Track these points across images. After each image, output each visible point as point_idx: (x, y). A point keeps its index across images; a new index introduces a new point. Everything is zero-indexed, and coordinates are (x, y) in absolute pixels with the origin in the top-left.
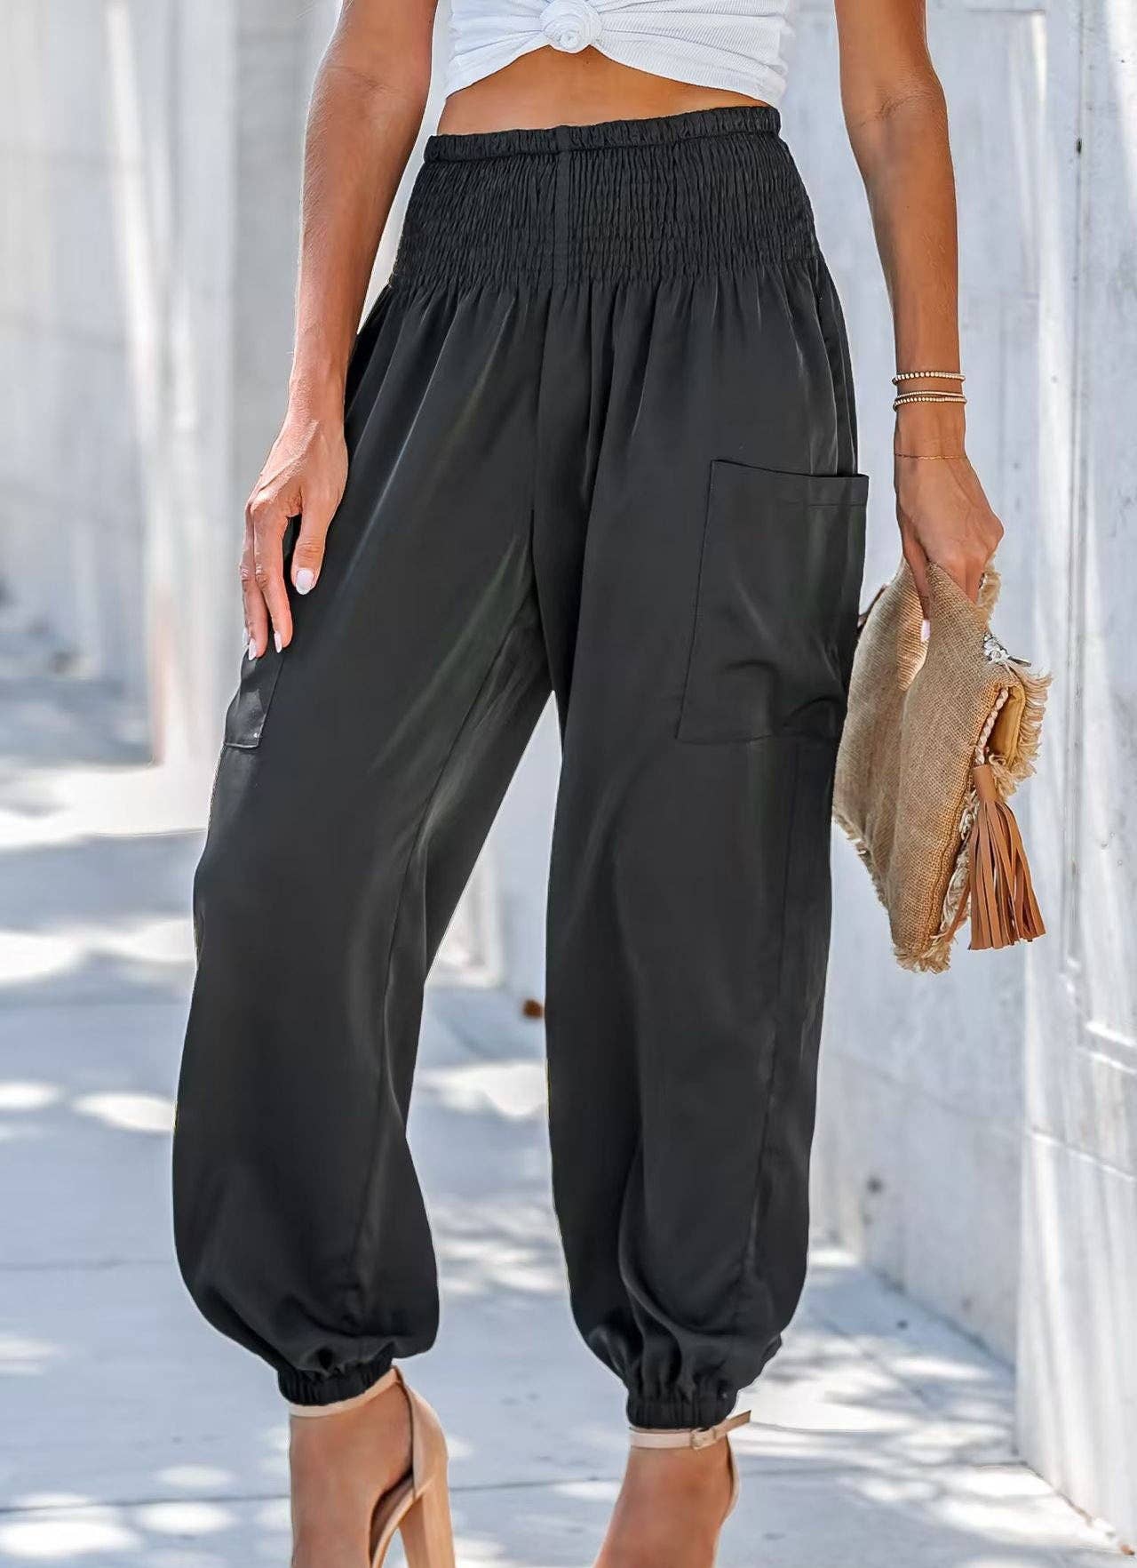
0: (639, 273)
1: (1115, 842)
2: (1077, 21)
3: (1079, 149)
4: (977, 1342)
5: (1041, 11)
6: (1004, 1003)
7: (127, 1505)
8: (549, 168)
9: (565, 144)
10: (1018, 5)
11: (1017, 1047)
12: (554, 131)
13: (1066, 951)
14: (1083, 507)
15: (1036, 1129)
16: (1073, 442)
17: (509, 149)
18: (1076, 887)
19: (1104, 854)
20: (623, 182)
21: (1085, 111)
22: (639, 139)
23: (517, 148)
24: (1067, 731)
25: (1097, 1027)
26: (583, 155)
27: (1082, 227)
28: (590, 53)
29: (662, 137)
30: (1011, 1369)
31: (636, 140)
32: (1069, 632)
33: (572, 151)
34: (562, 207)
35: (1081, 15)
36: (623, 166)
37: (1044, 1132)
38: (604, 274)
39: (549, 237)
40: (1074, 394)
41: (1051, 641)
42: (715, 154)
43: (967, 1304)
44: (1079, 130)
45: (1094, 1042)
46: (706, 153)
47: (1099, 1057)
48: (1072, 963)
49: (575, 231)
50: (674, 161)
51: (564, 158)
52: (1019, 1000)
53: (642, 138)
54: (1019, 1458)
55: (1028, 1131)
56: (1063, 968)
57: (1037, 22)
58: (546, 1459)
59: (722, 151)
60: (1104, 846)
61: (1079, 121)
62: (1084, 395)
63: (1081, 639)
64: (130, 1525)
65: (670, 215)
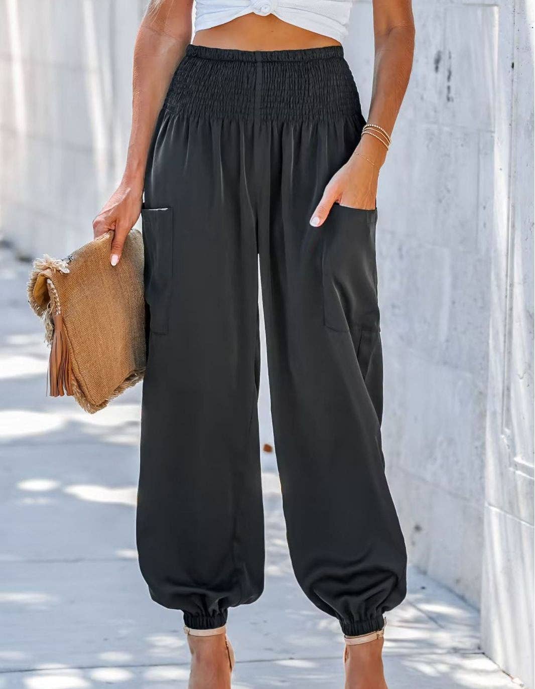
0: (293, 119)
1: (526, 376)
2: (512, 9)
3: (513, 66)
4: (462, 598)
5: (496, 5)
6: (476, 448)
7: (84, 668)
8: (253, 69)
9: (259, 59)
10: (487, 2)
11: (483, 466)
12: (254, 53)
13: (504, 425)
14: (513, 226)
15: (490, 504)
16: (509, 198)
17: (233, 58)
18: (509, 396)
19: (521, 381)
20: (287, 77)
21: (515, 49)
22: (292, 59)
23: (237, 58)
24: (505, 326)
25: (518, 459)
26: (268, 64)
27: (514, 101)
28: (271, 16)
29: (303, 58)
30: (478, 611)
31: (291, 59)
32: (507, 282)
33: (262, 62)
34: (258, 87)
35: (514, 7)
36: (286, 70)
37: (495, 507)
38: (277, 117)
39: (252, 100)
40: (510, 176)
41: (499, 286)
42: (325, 66)
43: (458, 581)
44: (513, 58)
45: (516, 466)
46: (321, 67)
47: (519, 472)
48: (507, 431)
49: (264, 99)
50: (308, 69)
51: (259, 65)
52: (483, 446)
53: (294, 58)
54: (482, 651)
55: (486, 505)
56: (503, 432)
57: (496, 9)
58: (270, 649)
59: (328, 66)
60: (521, 378)
61: (513, 54)
62: (514, 177)
63: (512, 285)
64: (86, 678)
65: (307, 92)
